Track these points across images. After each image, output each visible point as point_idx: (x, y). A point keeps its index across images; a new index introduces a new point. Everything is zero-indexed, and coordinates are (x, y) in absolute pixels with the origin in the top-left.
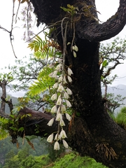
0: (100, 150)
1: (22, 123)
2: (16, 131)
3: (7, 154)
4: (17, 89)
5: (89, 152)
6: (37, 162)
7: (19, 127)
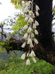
0: (49, 57)
1: (11, 44)
2: (9, 48)
3: (8, 57)
4: (10, 30)
5: (43, 58)
6: (20, 60)
7: (10, 46)
